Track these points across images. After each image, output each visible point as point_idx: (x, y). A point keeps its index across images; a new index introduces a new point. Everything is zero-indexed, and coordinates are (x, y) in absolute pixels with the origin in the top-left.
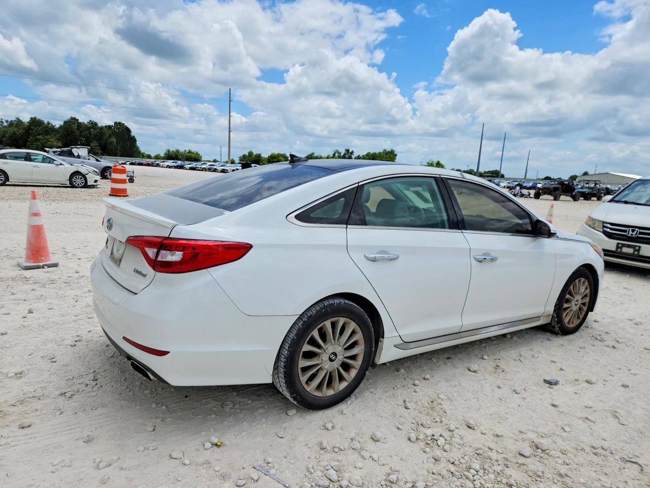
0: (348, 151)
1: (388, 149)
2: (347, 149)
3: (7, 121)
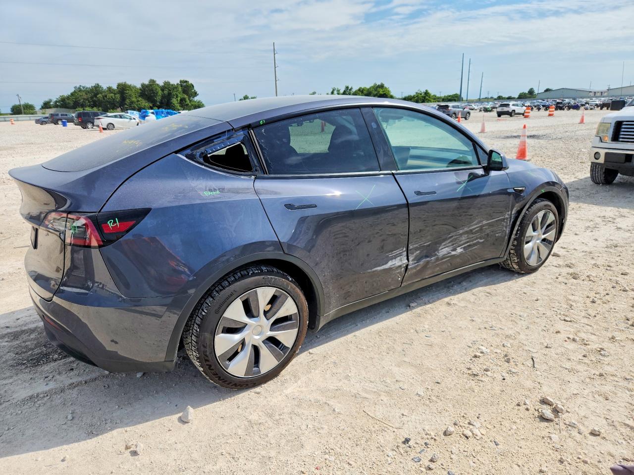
0: (347, 88)
1: (379, 83)
2: (347, 85)
3: (84, 87)
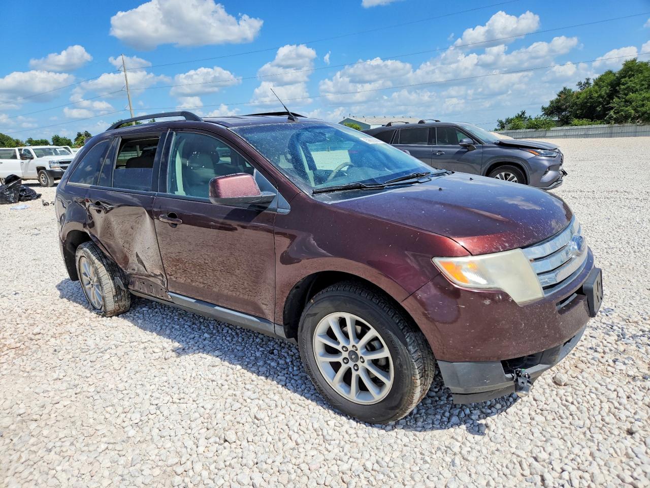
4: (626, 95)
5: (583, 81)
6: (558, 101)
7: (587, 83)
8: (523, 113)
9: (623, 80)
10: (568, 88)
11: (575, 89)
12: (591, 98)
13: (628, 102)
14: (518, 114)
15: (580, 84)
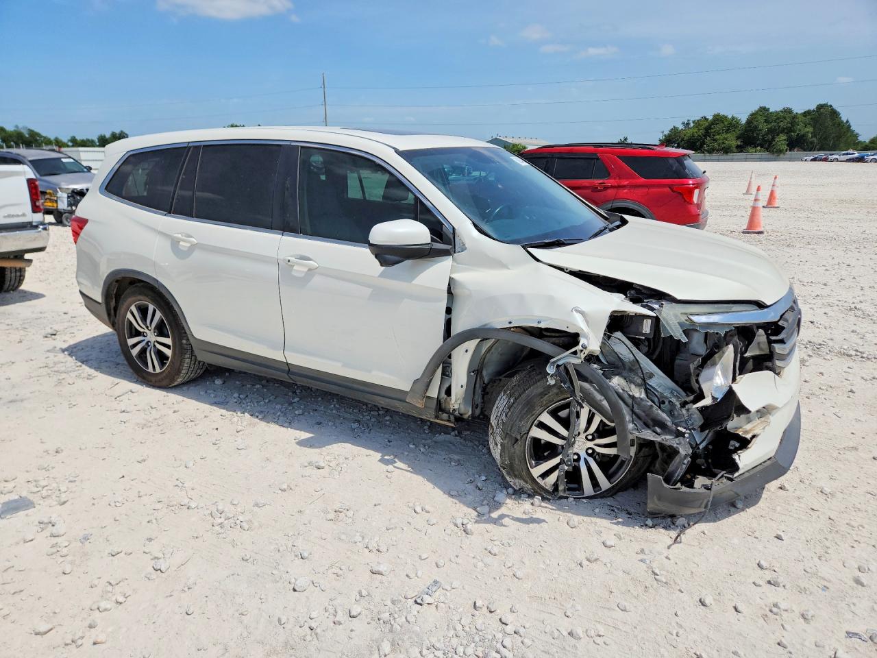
4: (714, 135)
5: (686, 122)
6: (670, 135)
7: (688, 124)
8: (626, 139)
9: (712, 126)
10: (677, 126)
11: (681, 127)
12: (693, 136)
13: (715, 140)
14: (621, 140)
15: (683, 123)
